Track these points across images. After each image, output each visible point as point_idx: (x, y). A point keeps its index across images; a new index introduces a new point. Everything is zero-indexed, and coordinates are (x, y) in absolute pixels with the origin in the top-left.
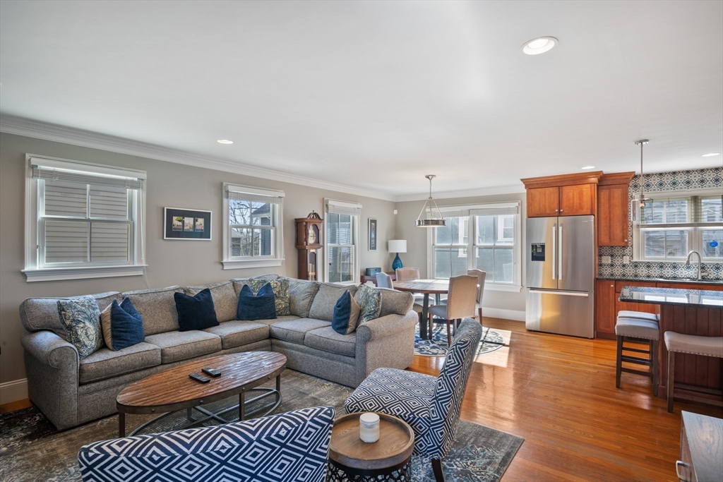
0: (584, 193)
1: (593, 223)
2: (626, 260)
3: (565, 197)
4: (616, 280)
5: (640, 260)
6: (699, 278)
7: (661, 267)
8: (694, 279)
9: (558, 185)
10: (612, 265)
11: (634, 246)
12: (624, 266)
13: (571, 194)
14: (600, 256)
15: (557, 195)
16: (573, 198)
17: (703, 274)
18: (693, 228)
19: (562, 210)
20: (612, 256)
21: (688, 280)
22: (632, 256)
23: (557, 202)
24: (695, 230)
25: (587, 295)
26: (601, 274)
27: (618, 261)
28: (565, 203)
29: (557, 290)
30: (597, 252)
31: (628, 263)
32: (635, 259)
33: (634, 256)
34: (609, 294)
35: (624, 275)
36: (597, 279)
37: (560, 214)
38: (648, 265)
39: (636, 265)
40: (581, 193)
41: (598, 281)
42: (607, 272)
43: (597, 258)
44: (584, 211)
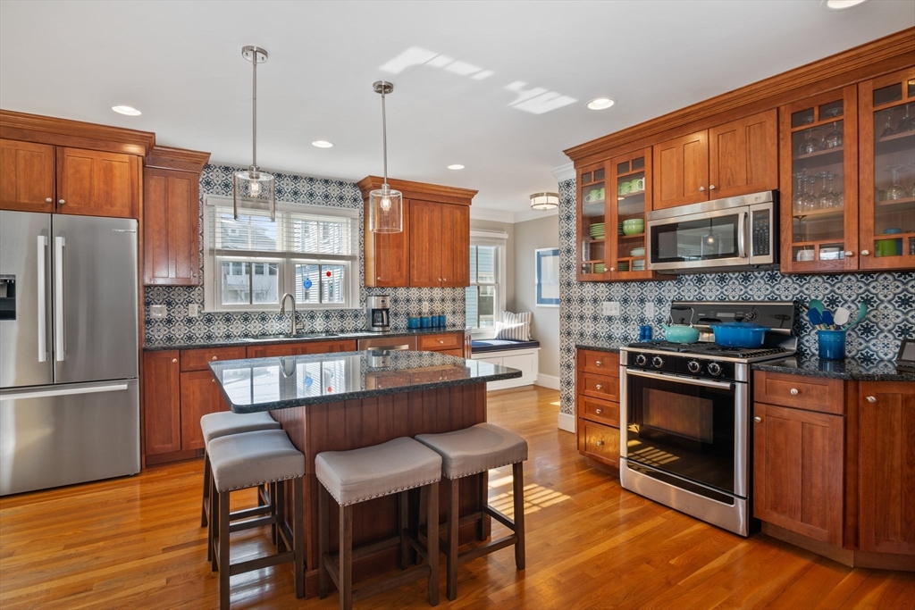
0: (117, 172)
1: (135, 235)
2: (193, 311)
3: (69, 171)
4: (180, 349)
5: (216, 311)
6: (294, 333)
7: (246, 319)
8: (287, 335)
9: (53, 141)
10: (169, 321)
11: (206, 286)
12: (190, 321)
13: (86, 169)
14: (148, 304)
15: (49, 164)
16: (91, 177)
17: (298, 326)
18: (285, 259)
19: (62, 201)
20: (169, 304)
21: (281, 338)
22: (202, 303)
23: (48, 180)
24: (288, 262)
25: (124, 387)
26: (149, 340)
27: (179, 313)
28: (70, 186)
29: (51, 385)
30: (141, 295)
31: (196, 315)
32: (208, 309)
33: (206, 304)
34: (168, 377)
35: (190, 338)
36: (145, 350)
37: (56, 208)
38: (228, 318)
39: (209, 319)
40: (108, 171)
41: (147, 354)
42: (159, 335)
43: (143, 308)
44: (117, 209)
